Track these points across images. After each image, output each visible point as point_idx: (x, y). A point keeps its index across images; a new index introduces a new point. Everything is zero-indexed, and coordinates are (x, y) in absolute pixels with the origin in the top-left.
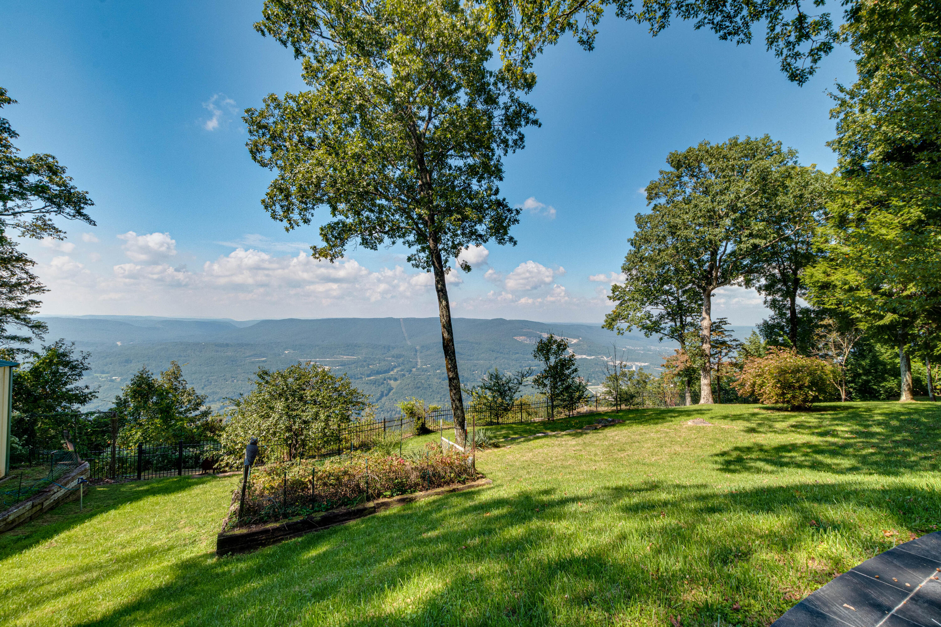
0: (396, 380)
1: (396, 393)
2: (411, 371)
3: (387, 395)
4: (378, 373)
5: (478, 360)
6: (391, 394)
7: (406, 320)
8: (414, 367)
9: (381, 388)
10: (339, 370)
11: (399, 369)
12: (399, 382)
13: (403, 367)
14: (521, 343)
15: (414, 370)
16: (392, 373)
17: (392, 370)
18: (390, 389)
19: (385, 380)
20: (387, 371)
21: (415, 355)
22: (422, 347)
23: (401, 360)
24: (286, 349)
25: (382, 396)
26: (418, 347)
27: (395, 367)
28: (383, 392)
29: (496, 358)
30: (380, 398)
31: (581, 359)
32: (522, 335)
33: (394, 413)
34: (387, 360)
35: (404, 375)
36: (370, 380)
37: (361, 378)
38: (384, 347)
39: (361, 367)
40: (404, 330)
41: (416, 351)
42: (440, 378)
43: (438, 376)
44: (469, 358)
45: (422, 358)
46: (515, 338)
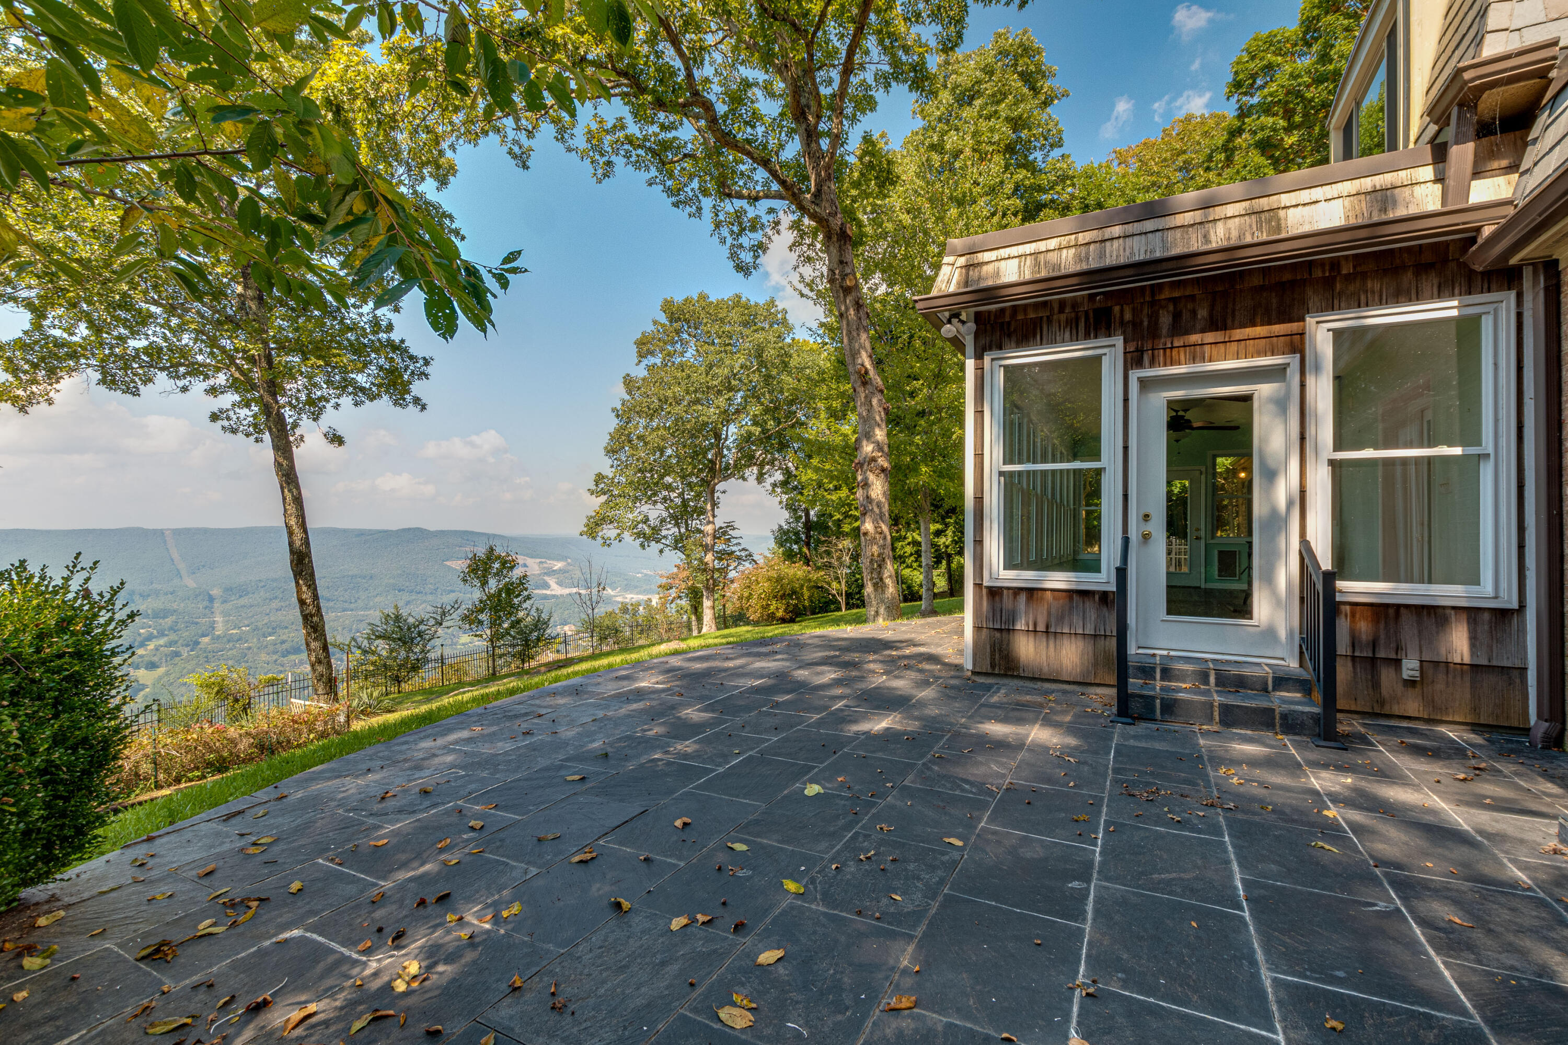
0: (152, 666)
2: (197, 643)
7: (180, 533)
8: (204, 635)
11: (162, 641)
12: (161, 671)
13: (173, 637)
15: (206, 640)
17: (144, 645)
21: (209, 608)
22: (228, 590)
23: (169, 621)
26: (215, 592)
27: (150, 638)
31: (570, 595)
32: (461, 558)
35: (177, 654)
40: (175, 555)
41: (211, 599)
42: (275, 652)
43: (271, 648)
44: (346, 605)
45: (225, 614)
46: (448, 563)
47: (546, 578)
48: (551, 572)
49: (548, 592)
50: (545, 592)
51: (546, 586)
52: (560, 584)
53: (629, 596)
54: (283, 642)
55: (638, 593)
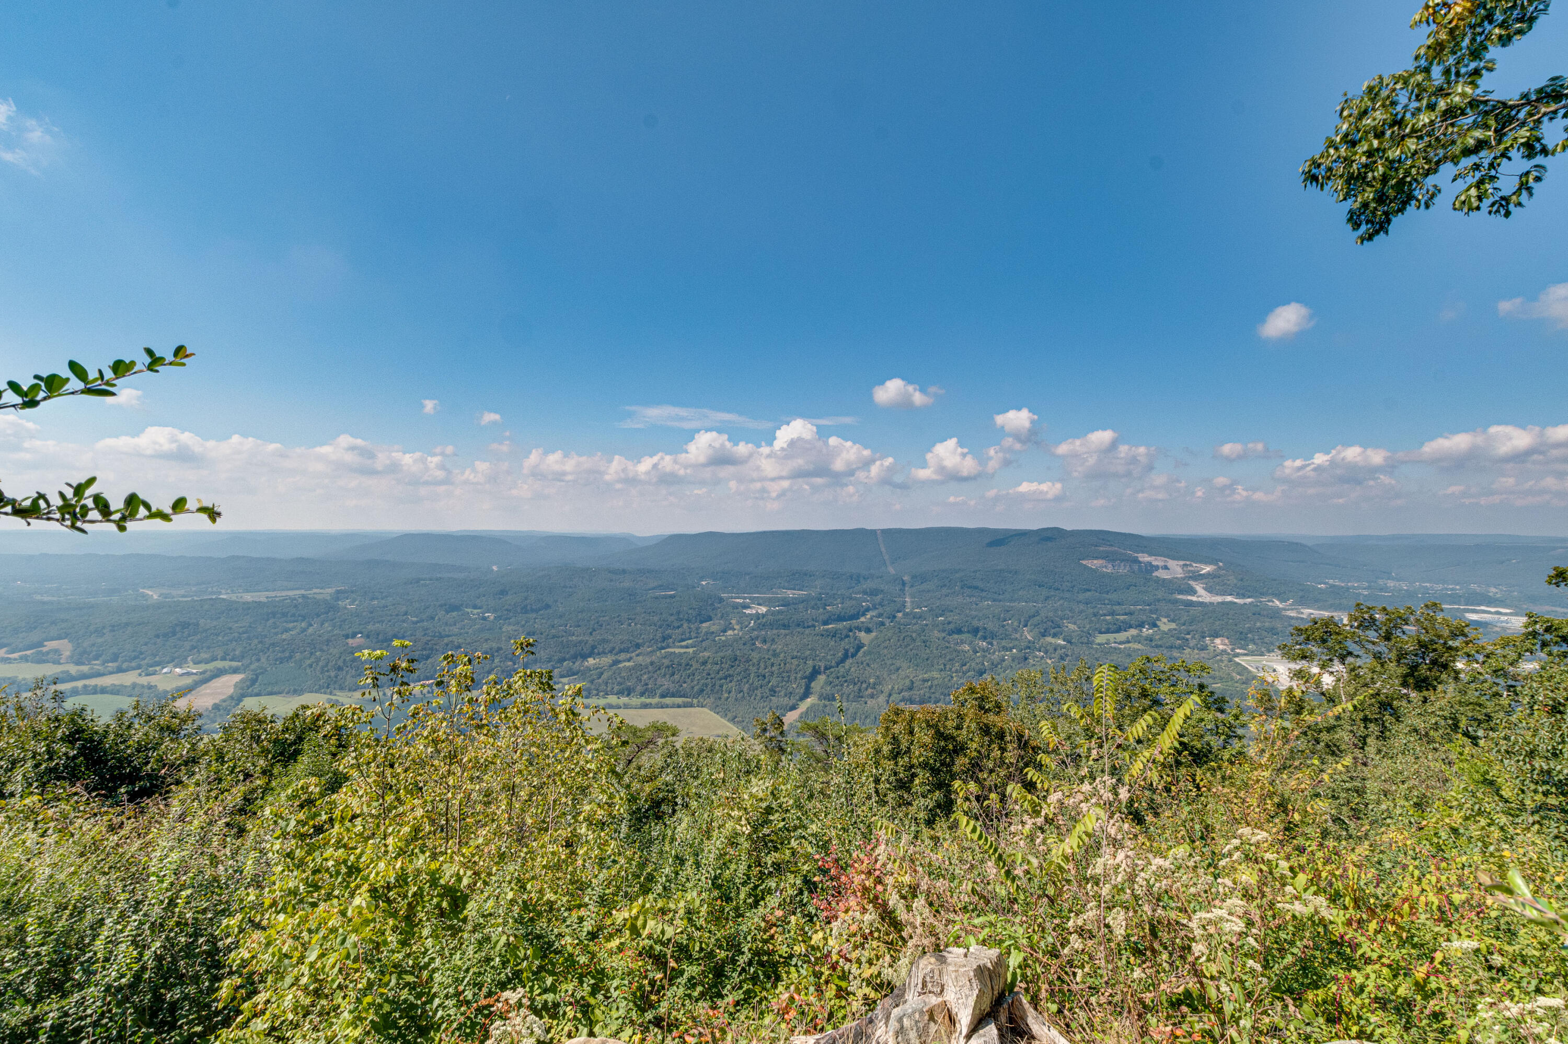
0: (868, 631)
1: (869, 653)
2: (894, 617)
3: (853, 656)
4: (840, 619)
5: (1011, 601)
6: (860, 654)
7: (885, 532)
8: (899, 611)
9: (845, 644)
10: (779, 612)
11: (874, 613)
12: (874, 634)
13: (881, 610)
14: (1095, 571)
15: (900, 615)
16: (862, 619)
17: (864, 614)
18: (860, 647)
19: (851, 630)
20: (855, 617)
21: (902, 590)
22: (914, 577)
23: (878, 599)
24: (702, 578)
25: (846, 657)
26: (906, 578)
27: (868, 610)
28: (847, 651)
29: (1047, 598)
30: (843, 660)
31: (1223, 603)
32: (1097, 558)
33: (864, 686)
34: (856, 599)
35: (882, 624)
36: (827, 630)
37: (814, 626)
38: (851, 577)
39: (813, 608)
40: (883, 549)
41: (904, 584)
42: (944, 631)
43: (941, 627)
44: (996, 596)
45: (912, 596)
46: (1084, 562)
47: (1191, 582)
48: (1198, 577)
49: (1194, 599)
50: (1190, 598)
51: (1193, 592)
52: (1209, 590)
53: (1307, 611)
54: (949, 623)
55: (1319, 609)
